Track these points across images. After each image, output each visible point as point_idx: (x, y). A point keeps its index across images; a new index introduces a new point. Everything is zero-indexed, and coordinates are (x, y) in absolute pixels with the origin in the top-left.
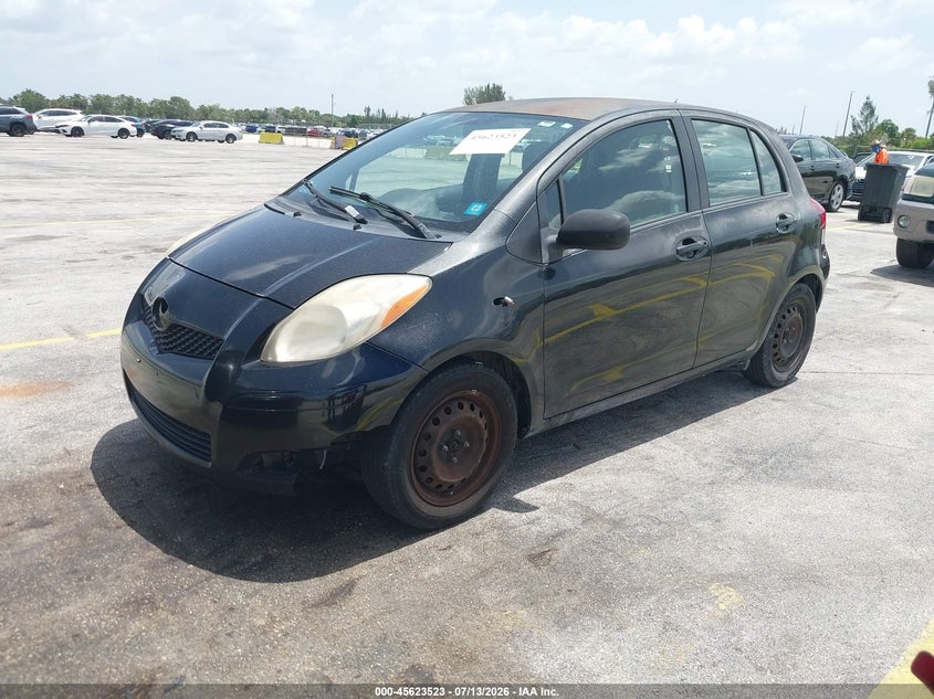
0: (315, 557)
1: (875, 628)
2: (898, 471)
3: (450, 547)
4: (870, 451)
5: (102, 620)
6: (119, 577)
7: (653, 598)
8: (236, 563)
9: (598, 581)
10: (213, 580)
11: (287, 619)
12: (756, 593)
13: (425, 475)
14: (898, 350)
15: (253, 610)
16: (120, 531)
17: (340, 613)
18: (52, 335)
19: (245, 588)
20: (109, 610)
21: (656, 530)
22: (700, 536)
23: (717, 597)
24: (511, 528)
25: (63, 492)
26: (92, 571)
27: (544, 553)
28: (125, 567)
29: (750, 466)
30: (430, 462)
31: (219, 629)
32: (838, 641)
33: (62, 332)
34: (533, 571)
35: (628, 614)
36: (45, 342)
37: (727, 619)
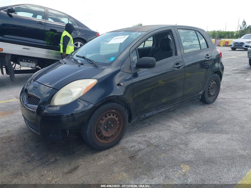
0: (69, 159)
1: (229, 176)
2: (243, 127)
3: (108, 155)
4: (235, 122)
5: (6, 179)
6: (14, 167)
7: (164, 169)
8: (47, 161)
9: (148, 164)
10: (39, 167)
11: (57, 178)
12: (195, 166)
13: (100, 135)
14: (247, 91)
15: (48, 175)
16: (17, 153)
17: (73, 175)
18: (12, 99)
19: (47, 169)
20: (9, 176)
21: (168, 148)
22: (181, 149)
23: (183, 168)
24: (126, 149)
25: (4, 142)
26: (7, 165)
27: (134, 156)
28: (16, 164)
29: (199, 128)
30: (101, 131)
31: (38, 181)
32: (217, 181)
33: (15, 98)
34: (130, 162)
35: (155, 174)
36: (9, 101)
37: (185, 175)
